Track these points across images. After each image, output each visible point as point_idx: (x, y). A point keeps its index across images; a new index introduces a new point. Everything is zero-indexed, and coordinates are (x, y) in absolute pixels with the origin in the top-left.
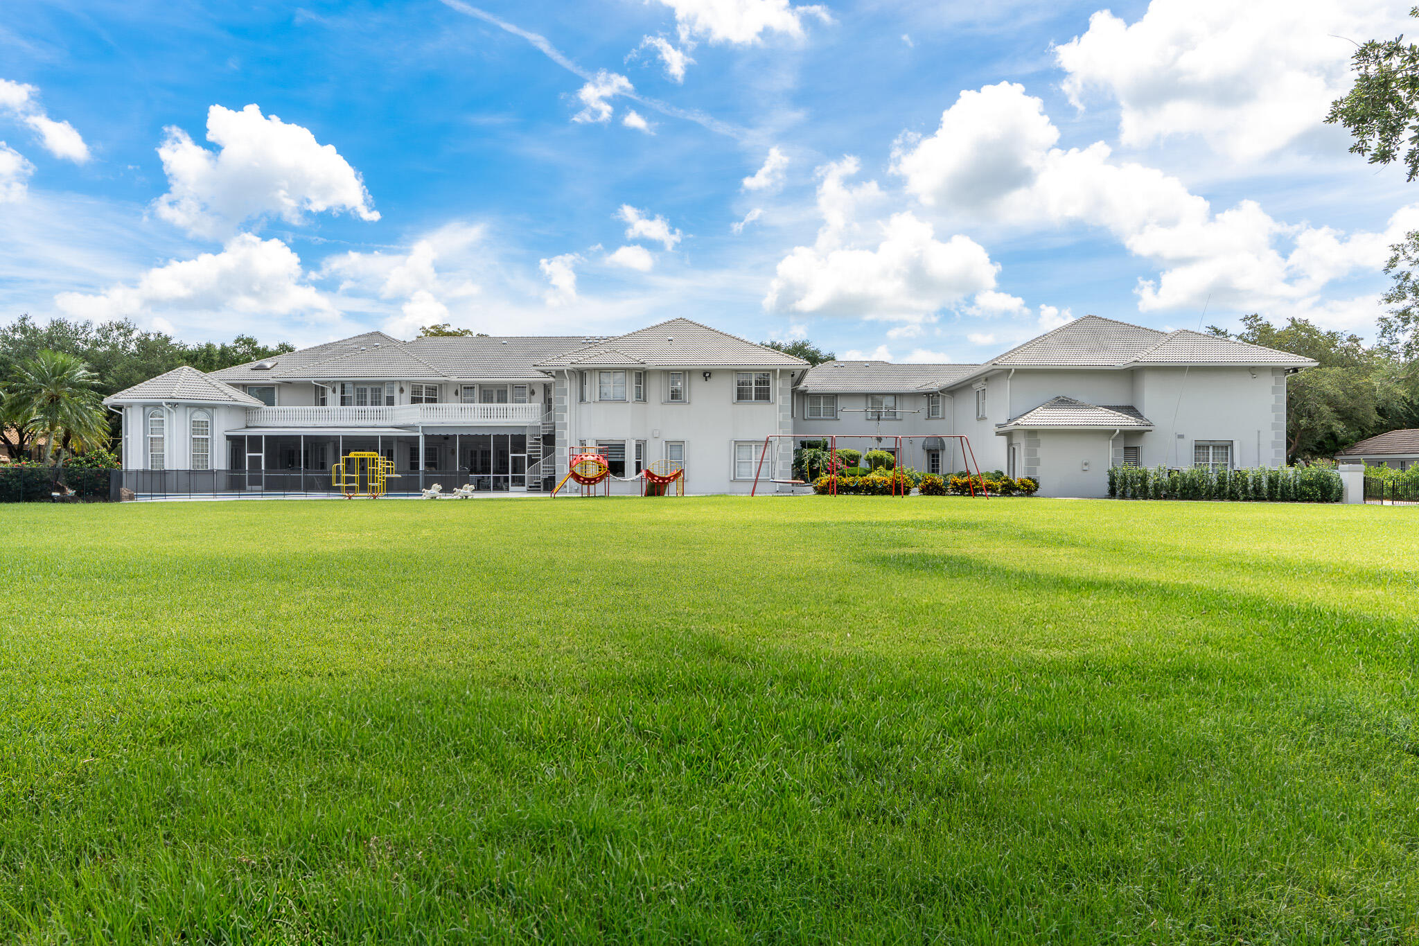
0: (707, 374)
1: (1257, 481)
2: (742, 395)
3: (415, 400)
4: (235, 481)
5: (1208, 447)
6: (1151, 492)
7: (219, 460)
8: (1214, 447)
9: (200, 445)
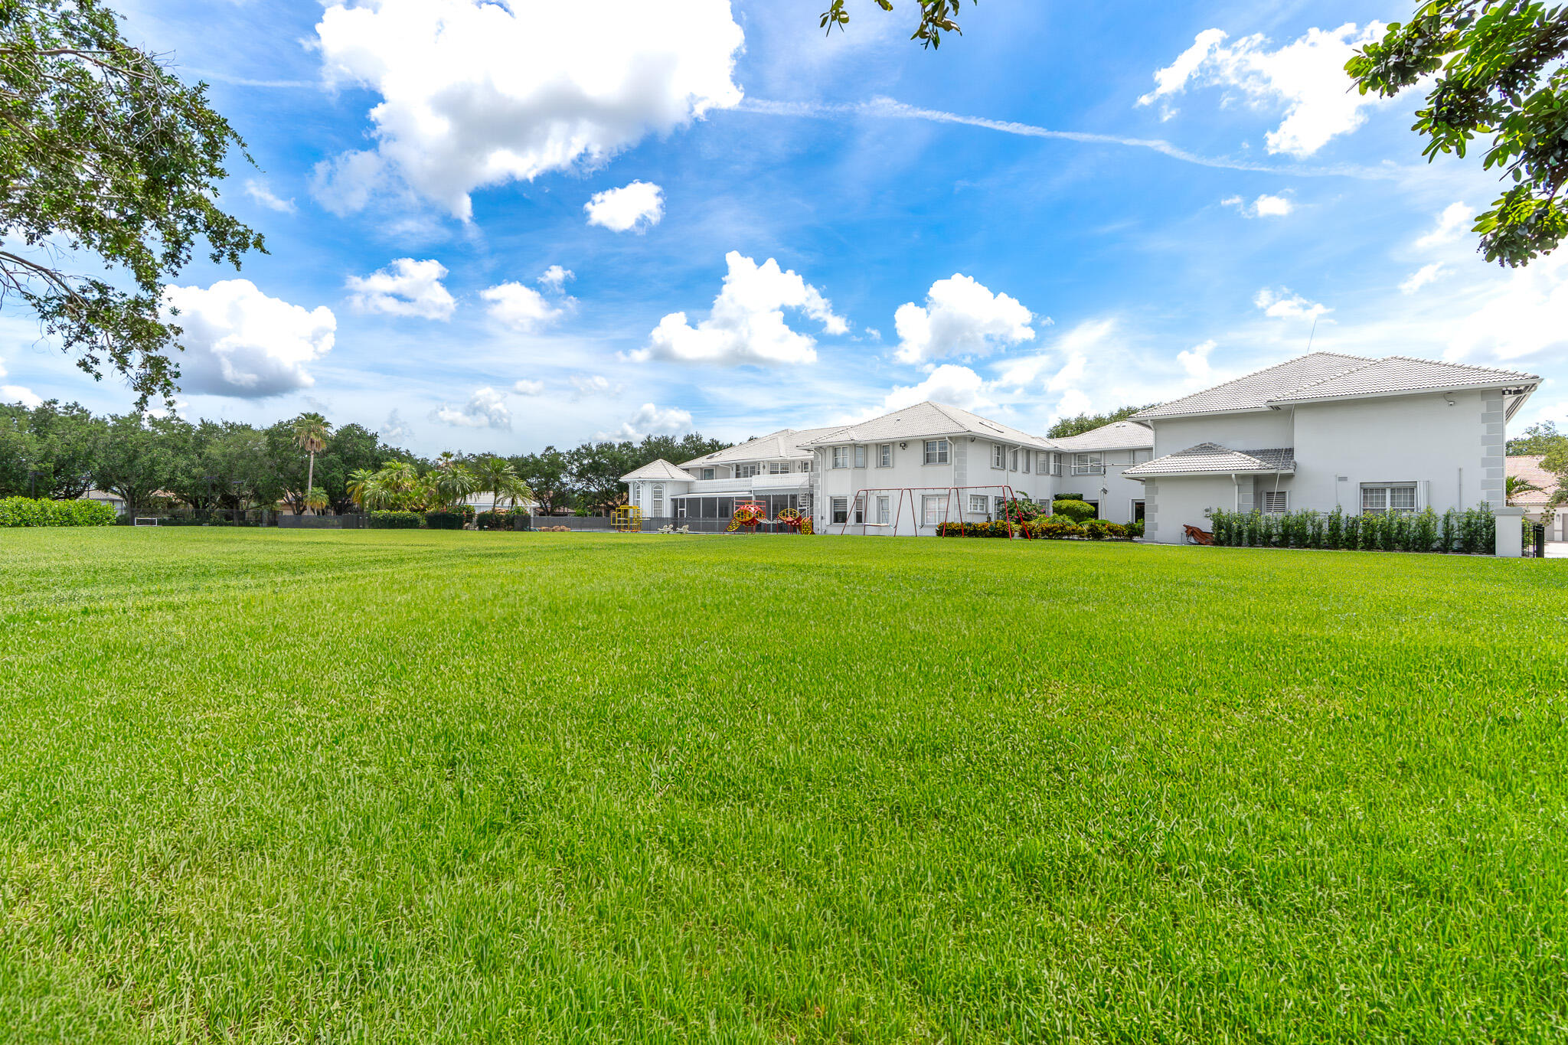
0: (904, 445)
2: (928, 459)
3: (738, 476)
4: (676, 522)
5: (1384, 490)
8: (1393, 490)
9: (657, 504)
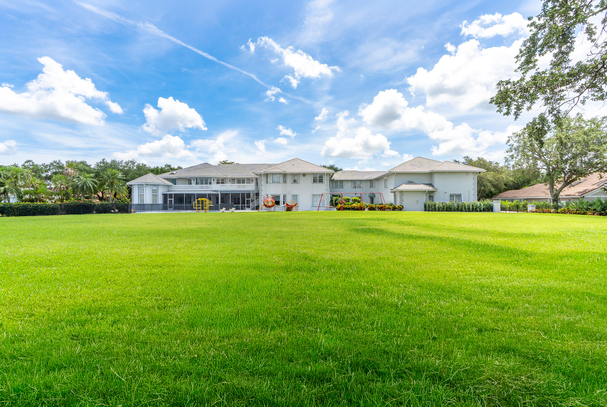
0: (304, 175)
1: (469, 206)
2: (315, 181)
3: (218, 183)
4: (165, 207)
5: (454, 196)
6: (437, 209)
7: (160, 201)
9: (155, 196)
